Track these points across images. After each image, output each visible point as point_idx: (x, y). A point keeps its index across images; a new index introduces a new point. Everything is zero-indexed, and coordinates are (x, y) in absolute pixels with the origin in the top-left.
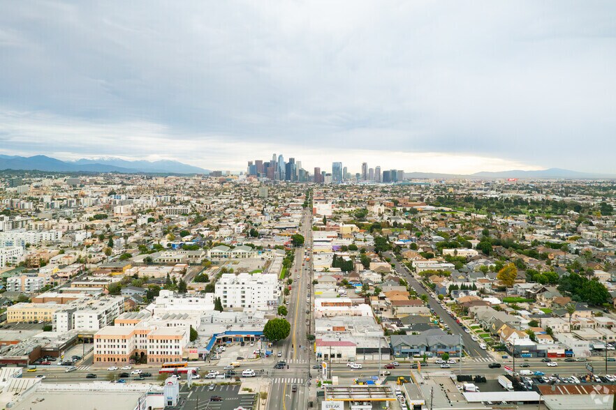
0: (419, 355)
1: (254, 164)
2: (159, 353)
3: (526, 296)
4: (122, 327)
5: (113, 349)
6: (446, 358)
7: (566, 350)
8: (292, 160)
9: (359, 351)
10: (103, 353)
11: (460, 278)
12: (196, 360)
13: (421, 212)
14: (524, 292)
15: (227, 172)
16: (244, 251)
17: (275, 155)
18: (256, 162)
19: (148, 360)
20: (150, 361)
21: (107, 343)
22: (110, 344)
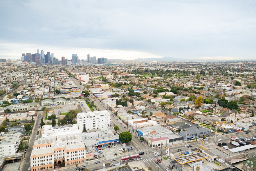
0: (193, 139)
1: (26, 55)
2: (73, 159)
3: (208, 110)
4: (39, 149)
5: (44, 162)
6: (204, 138)
7: (242, 128)
8: (48, 53)
9: (171, 141)
10: (37, 166)
11: (178, 104)
12: (92, 159)
13: (131, 77)
14: (207, 108)
15: (9, 59)
16: (63, 101)
17: (38, 50)
18: (27, 54)
19: (66, 164)
20: (67, 164)
21: (40, 159)
22: (42, 159)
